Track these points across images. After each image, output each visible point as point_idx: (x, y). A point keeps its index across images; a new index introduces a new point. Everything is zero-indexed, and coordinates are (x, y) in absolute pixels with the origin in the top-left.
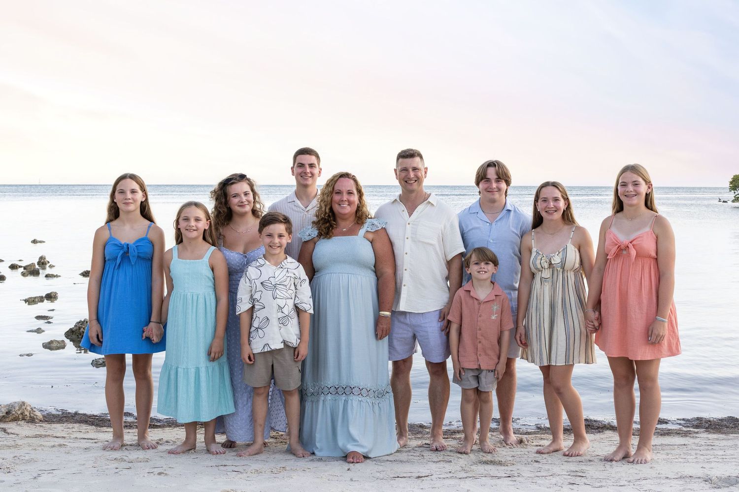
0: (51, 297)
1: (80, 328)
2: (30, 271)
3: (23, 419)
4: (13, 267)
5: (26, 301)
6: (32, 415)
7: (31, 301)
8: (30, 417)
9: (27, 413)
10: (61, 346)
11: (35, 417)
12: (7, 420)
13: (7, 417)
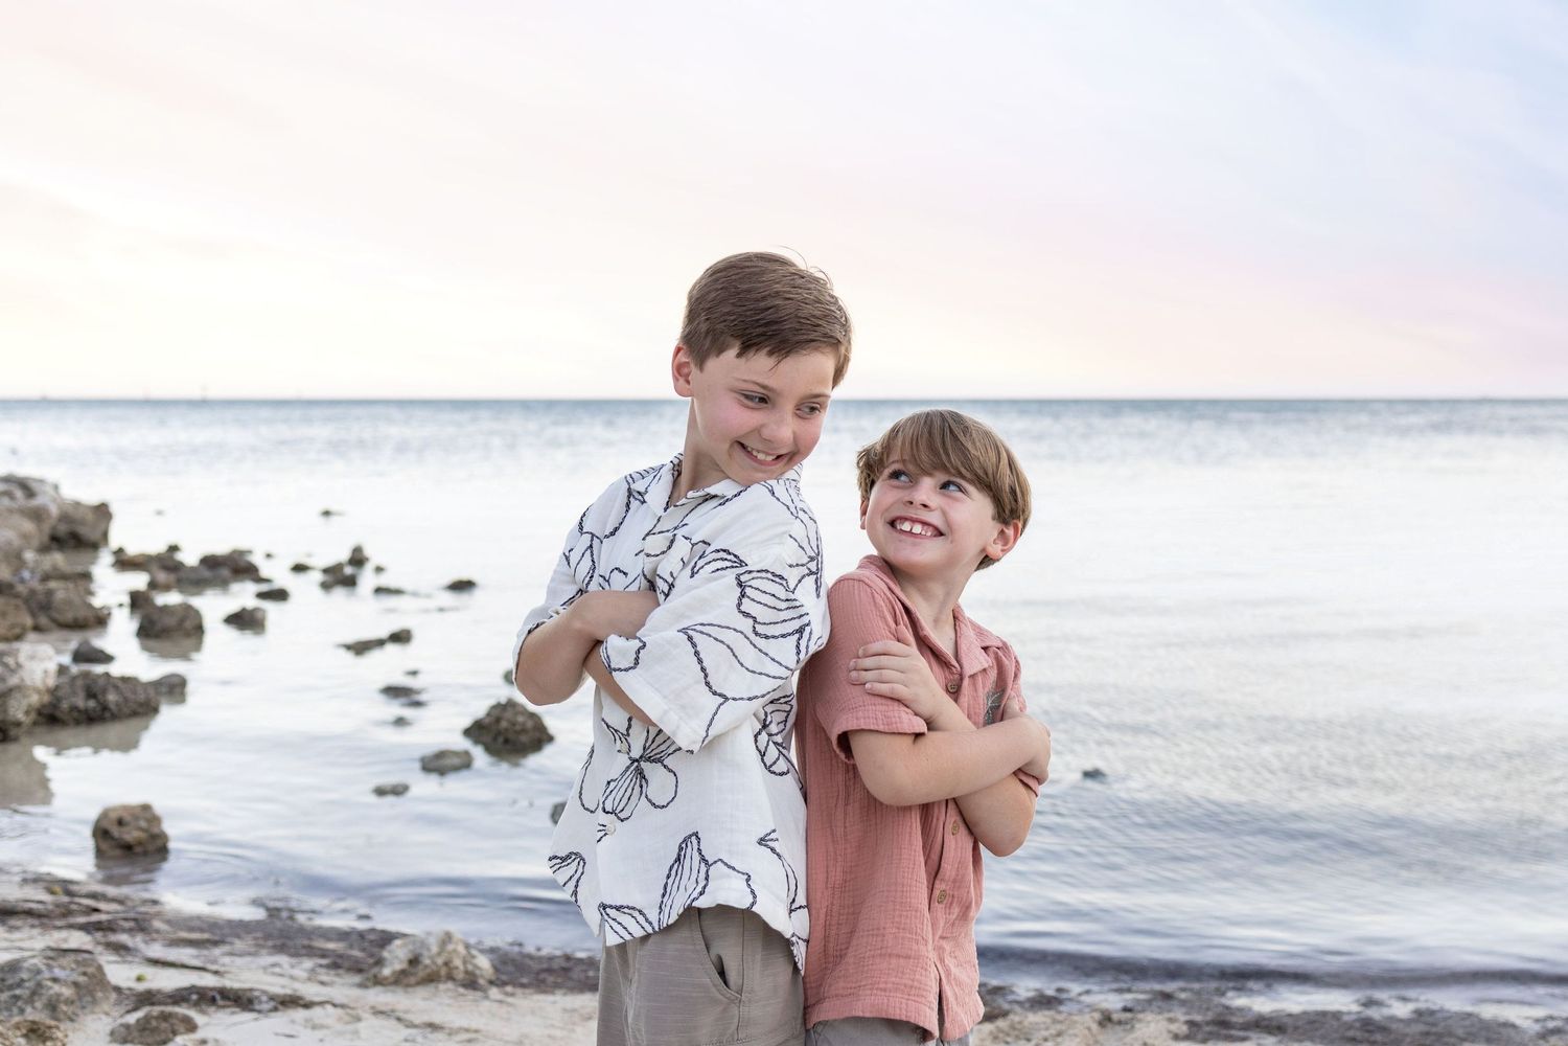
0: (401, 637)
1: (498, 720)
2: (340, 578)
3: (450, 978)
4: (299, 568)
5: (349, 647)
6: (470, 967)
7: (360, 648)
8: (467, 972)
9: (458, 962)
10: (464, 763)
11: (478, 972)
12: (412, 980)
13: (412, 974)
